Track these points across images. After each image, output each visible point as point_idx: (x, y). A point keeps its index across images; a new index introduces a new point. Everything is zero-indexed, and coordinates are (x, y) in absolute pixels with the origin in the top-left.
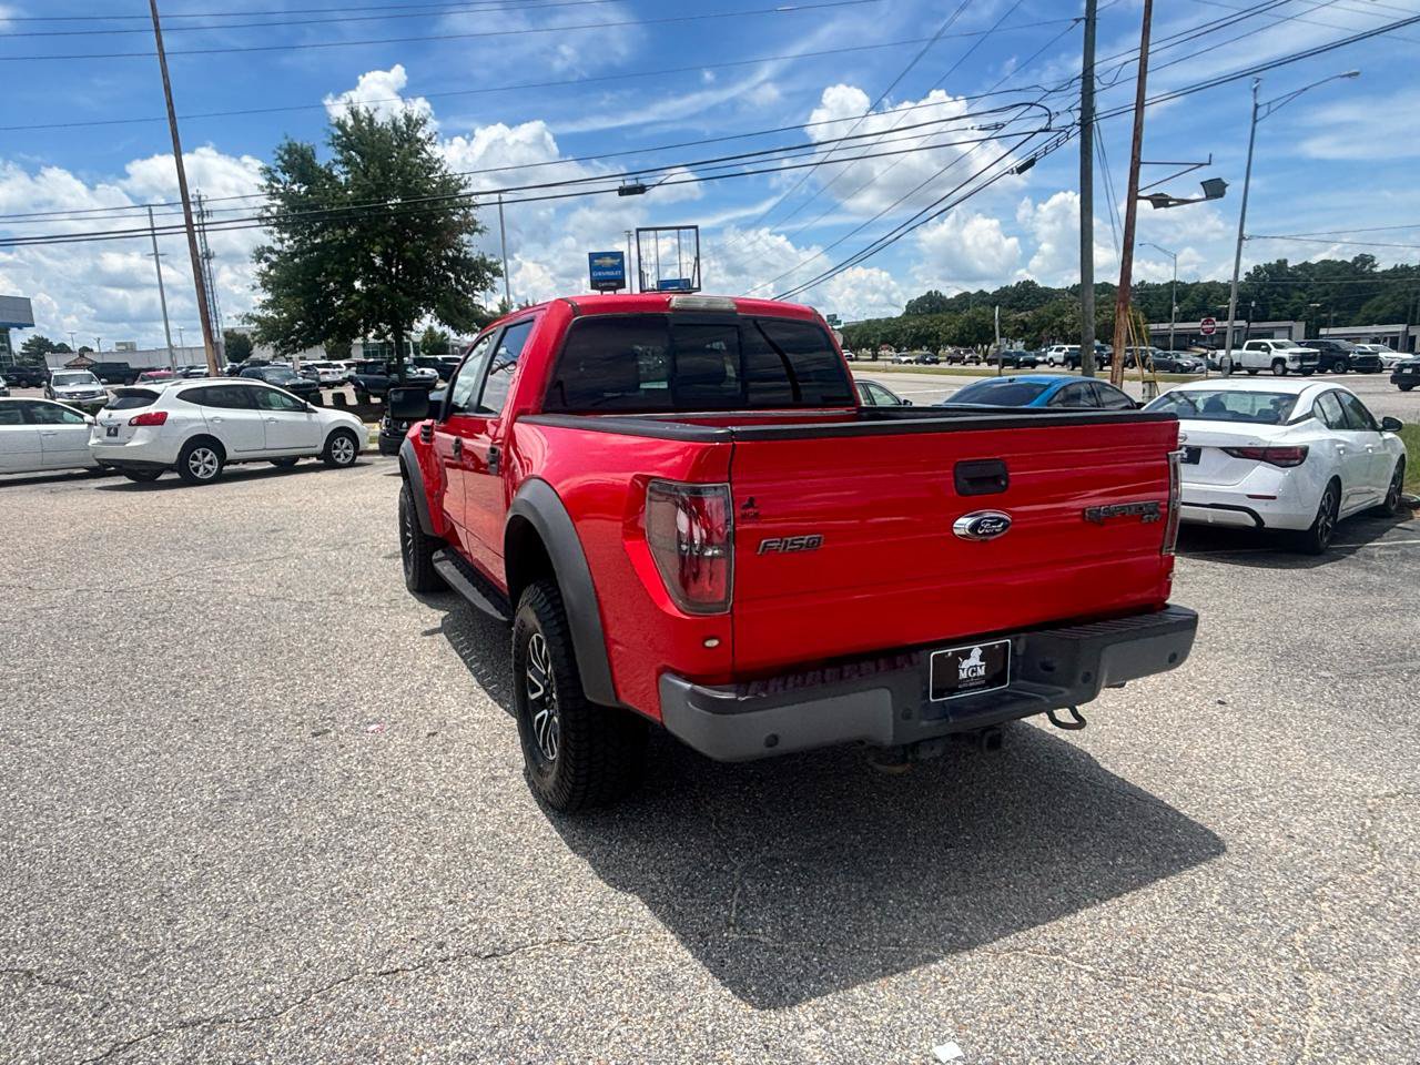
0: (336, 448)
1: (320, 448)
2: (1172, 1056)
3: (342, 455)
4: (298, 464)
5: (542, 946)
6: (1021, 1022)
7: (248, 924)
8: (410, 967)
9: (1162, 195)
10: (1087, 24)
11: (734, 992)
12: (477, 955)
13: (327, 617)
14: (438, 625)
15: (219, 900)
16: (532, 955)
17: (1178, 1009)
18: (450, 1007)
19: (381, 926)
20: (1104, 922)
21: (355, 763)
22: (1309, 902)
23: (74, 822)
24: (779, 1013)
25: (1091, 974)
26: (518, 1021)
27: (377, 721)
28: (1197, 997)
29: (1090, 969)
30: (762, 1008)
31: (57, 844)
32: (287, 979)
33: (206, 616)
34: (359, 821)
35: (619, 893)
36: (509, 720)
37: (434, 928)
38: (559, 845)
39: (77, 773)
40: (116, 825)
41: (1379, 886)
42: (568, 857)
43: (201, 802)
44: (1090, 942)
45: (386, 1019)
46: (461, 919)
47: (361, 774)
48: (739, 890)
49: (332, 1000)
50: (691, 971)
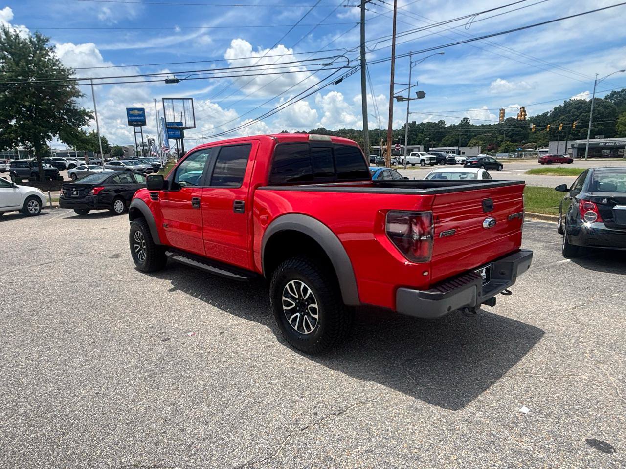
0: (30, 206)
1: (21, 206)
2: (586, 397)
3: (33, 209)
4: (4, 215)
5: (355, 406)
6: (537, 396)
7: (222, 424)
8: (312, 425)
9: (401, 96)
10: (361, 25)
11: (441, 407)
12: (334, 414)
13: (110, 288)
14: (172, 286)
15: (196, 417)
16: (355, 410)
17: (575, 383)
18: (344, 435)
19: (282, 412)
20: (531, 361)
21: (198, 350)
22: (580, 344)
23: (79, 398)
24: (462, 411)
25: (543, 377)
26: (375, 434)
27: (188, 331)
28: (577, 378)
29: (541, 376)
30: (455, 410)
31: (82, 409)
32: (264, 441)
33: (42, 294)
34: (227, 373)
35: (366, 381)
36: (251, 322)
37: (306, 408)
38: (324, 368)
39: (55, 376)
40: (105, 395)
41: (593, 336)
42: (332, 372)
43: (139, 378)
44: (533, 367)
45: (323, 445)
46: (313, 403)
47: (206, 354)
48: (407, 372)
49: (293, 444)
50: (419, 404)
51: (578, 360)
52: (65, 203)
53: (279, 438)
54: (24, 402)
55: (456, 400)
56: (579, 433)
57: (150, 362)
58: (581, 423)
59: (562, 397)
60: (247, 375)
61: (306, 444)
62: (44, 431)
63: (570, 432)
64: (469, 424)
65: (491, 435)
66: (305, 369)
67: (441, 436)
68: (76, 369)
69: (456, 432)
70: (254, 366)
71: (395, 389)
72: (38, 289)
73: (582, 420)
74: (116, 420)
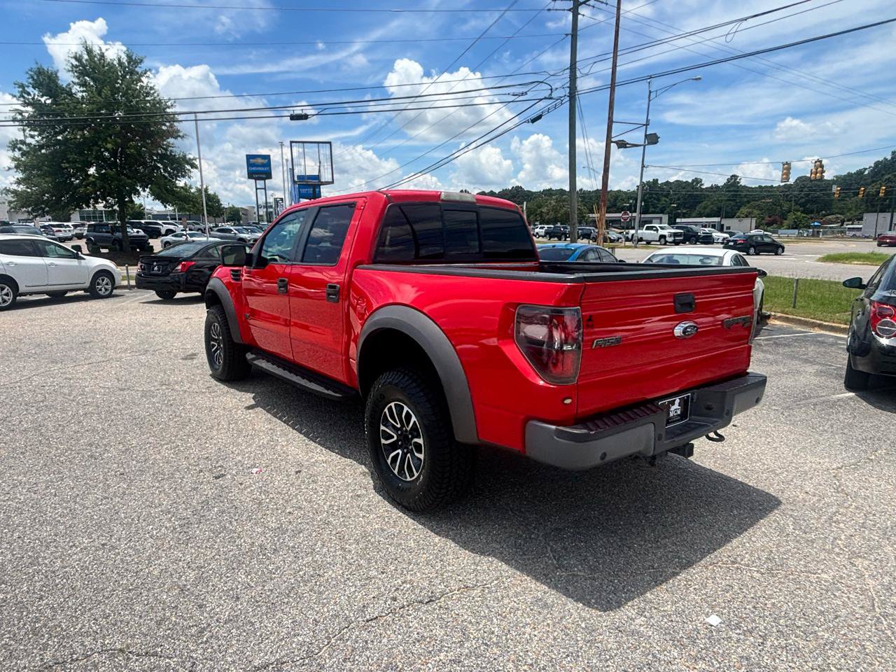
0: (99, 284)
1: (87, 285)
2: (819, 608)
3: (103, 289)
4: (67, 295)
5: (456, 592)
6: (739, 600)
7: (257, 602)
8: (384, 614)
9: (623, 141)
10: (572, 38)
11: (584, 604)
12: (421, 602)
13: (169, 401)
14: (253, 402)
15: (225, 589)
16: (454, 598)
17: (808, 584)
18: (425, 634)
19: (347, 592)
20: (747, 545)
21: (258, 494)
22: (834, 524)
23: (79, 549)
24: (615, 612)
25: (758, 571)
26: (472, 636)
27: (254, 466)
28: (813, 578)
29: (755, 569)
30: (605, 611)
31: (77, 564)
32: (308, 632)
33: (78, 403)
34: (287, 530)
35: (482, 557)
36: (343, 459)
37: (382, 589)
38: (427, 532)
39: (57, 516)
40: (113, 548)
41: (859, 514)
42: (437, 539)
43: (166, 527)
44: (747, 556)
45: (390, 646)
46: (396, 582)
47: (268, 500)
48: (549, 548)
49: (347, 640)
50: (552, 596)
51: (824, 549)
52: (143, 283)
53: (331, 629)
54: (6, 548)
55: (611, 597)
56: (790, 664)
57: (188, 506)
58: (799, 649)
59: (779, 605)
60: (314, 534)
61: (366, 642)
62: (17, 591)
63: (777, 661)
64: (620, 634)
65: (649, 654)
66: (400, 531)
67: (571, 650)
68: (88, 508)
69: (596, 645)
70: (329, 523)
71: (522, 571)
72: (74, 397)
73: (801, 643)
74: (116, 584)
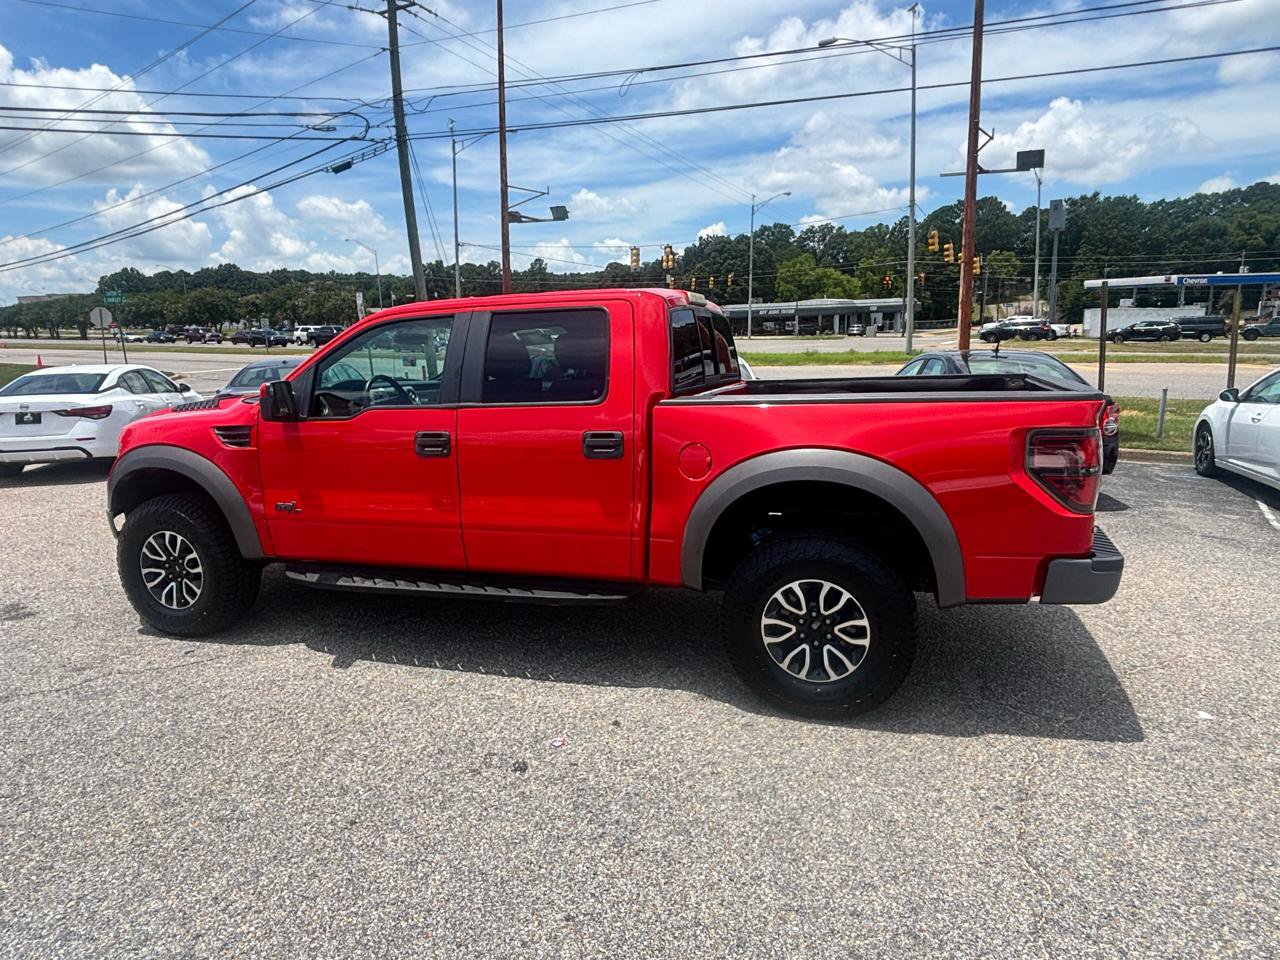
10: (392, 53)
14: (327, 657)
16: (1037, 782)
18: (1082, 824)
20: (1114, 650)
24: (1148, 738)
26: (1113, 807)
29: (1153, 667)
30: (1141, 740)
34: (756, 793)
35: (982, 737)
36: (639, 690)
37: (972, 805)
38: (893, 735)
42: (915, 738)
44: (1130, 658)
45: (1082, 849)
47: (656, 770)
48: (1009, 707)
50: (1092, 746)
55: (1122, 727)
57: (567, 819)
59: (1211, 687)
61: (1059, 856)
64: (1182, 753)
67: (1181, 780)
69: (1186, 768)
70: (782, 766)
71: (1032, 735)
